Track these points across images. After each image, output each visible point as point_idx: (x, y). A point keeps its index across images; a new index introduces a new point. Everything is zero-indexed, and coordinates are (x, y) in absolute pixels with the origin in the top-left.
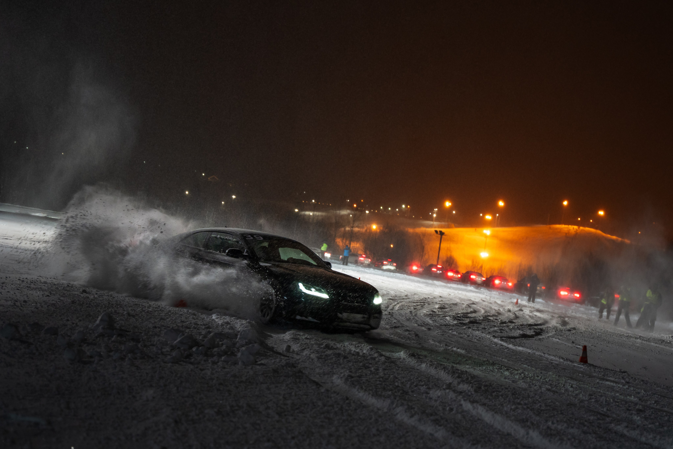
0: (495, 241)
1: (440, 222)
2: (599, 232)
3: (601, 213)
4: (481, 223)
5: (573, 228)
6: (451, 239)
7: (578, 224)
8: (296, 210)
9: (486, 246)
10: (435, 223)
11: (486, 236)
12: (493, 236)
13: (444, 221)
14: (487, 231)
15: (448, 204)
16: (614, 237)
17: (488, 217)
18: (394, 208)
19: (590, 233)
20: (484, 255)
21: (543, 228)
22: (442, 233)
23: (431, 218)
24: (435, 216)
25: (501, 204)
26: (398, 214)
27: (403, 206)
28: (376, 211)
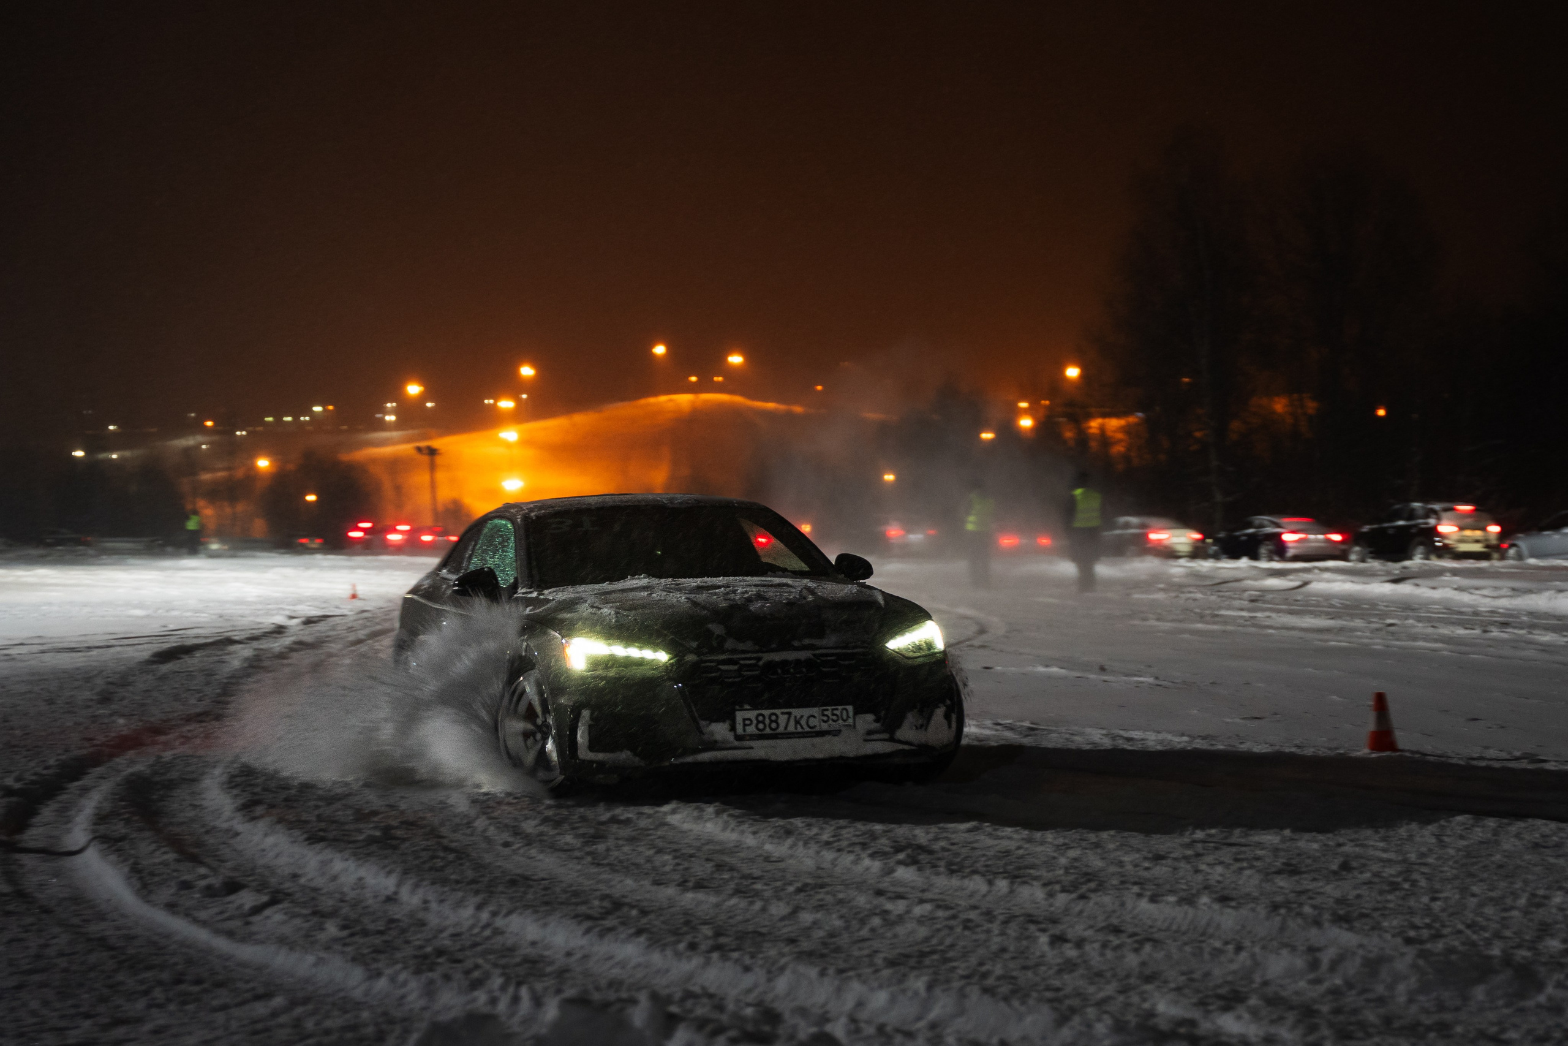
0: (530, 453)
1: (403, 430)
2: (738, 399)
3: (736, 360)
4: (492, 420)
5: (684, 400)
9: (511, 466)
10: (395, 434)
11: (508, 445)
12: (525, 442)
13: (412, 428)
14: (510, 435)
15: (414, 389)
16: (771, 405)
17: (506, 404)
18: (296, 417)
19: (721, 405)
20: (513, 484)
23: (382, 426)
24: (391, 418)
25: (527, 371)
26: (310, 428)
27: (317, 409)
28: (260, 429)
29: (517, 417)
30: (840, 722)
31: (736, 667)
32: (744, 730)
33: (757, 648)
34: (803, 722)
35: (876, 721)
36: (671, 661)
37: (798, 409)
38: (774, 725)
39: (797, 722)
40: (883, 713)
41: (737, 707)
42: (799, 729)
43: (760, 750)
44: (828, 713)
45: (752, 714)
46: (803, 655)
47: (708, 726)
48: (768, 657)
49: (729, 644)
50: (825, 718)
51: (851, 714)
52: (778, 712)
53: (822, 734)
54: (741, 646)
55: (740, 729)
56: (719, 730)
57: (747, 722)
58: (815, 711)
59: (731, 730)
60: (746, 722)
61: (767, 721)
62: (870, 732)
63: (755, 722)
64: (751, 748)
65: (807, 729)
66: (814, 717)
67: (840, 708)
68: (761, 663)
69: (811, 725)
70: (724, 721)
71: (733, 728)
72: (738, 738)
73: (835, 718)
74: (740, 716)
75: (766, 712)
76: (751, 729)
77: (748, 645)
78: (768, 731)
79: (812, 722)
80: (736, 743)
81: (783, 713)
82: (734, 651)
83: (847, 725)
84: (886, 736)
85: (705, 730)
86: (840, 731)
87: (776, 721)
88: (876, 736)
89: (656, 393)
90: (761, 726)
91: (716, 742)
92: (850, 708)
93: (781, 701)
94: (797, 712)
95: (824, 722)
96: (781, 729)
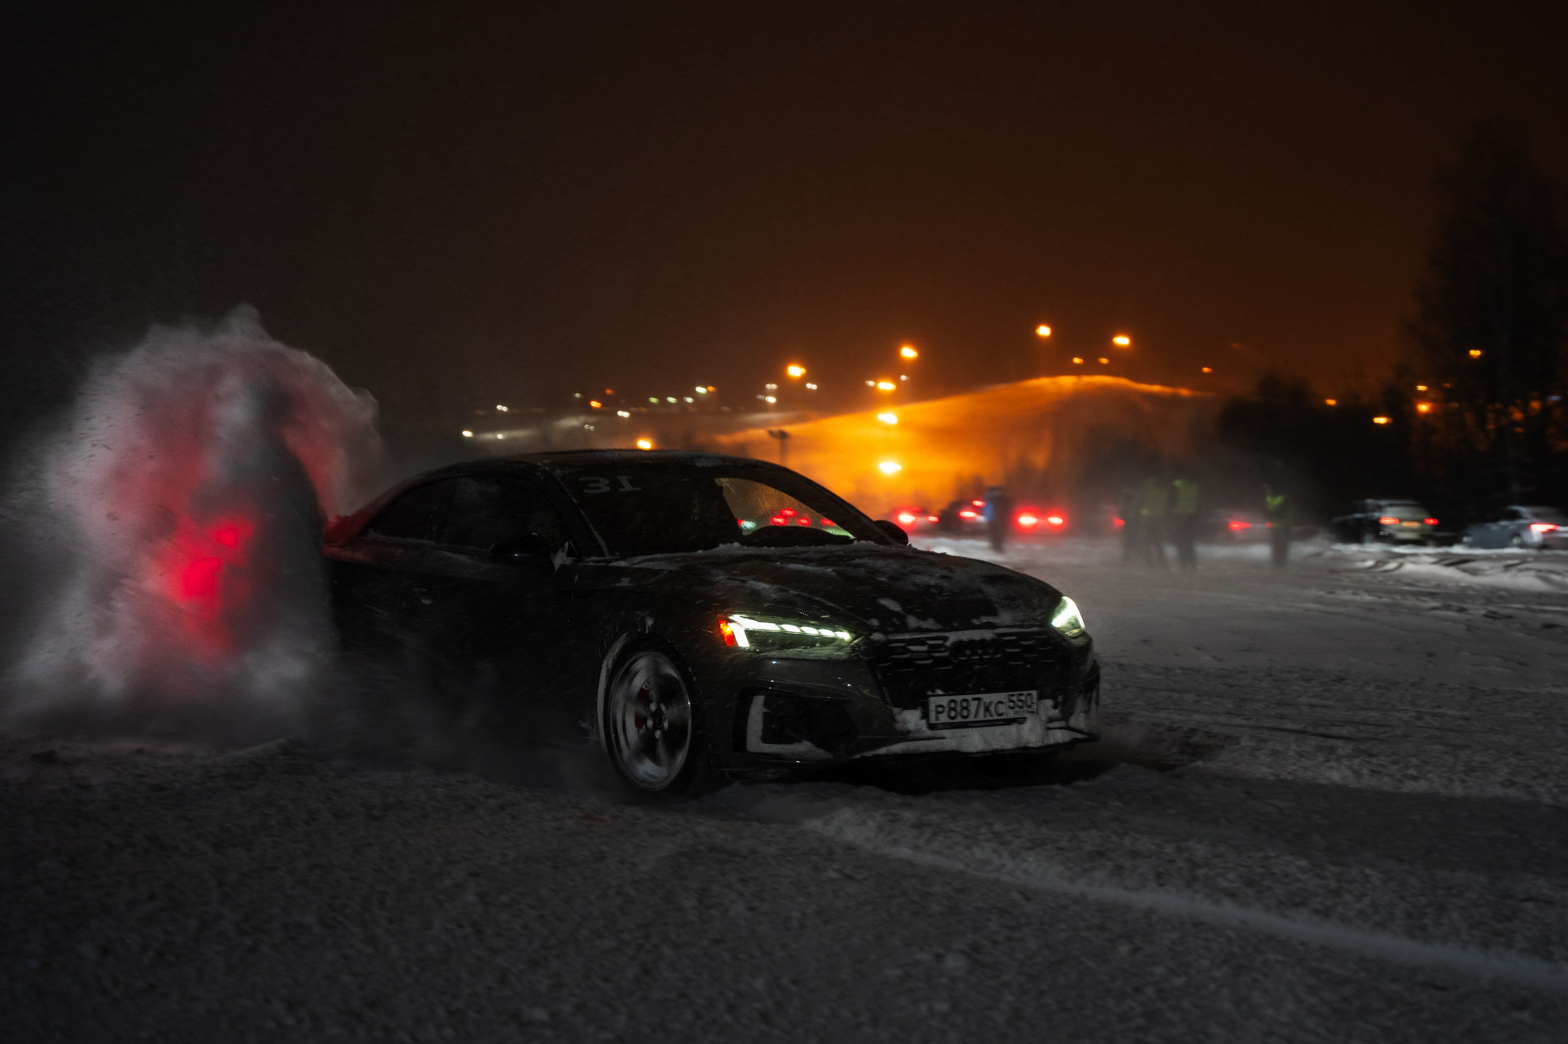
0: (911, 435)
1: (783, 411)
2: (1123, 382)
3: (1122, 341)
4: (872, 401)
5: (1067, 382)
6: (810, 445)
7: (1077, 371)
8: (467, 434)
9: (889, 448)
10: (774, 416)
11: (887, 428)
12: (903, 425)
13: (792, 409)
14: (888, 417)
15: (795, 371)
16: (1156, 388)
17: (886, 386)
18: (680, 397)
19: (1104, 389)
20: (889, 468)
21: (1004, 390)
22: (783, 435)
23: (764, 407)
24: (771, 400)
25: (908, 353)
26: (692, 409)
27: (700, 390)
28: (643, 410)
29: (895, 399)
30: (1025, 708)
31: (924, 648)
32: (937, 719)
33: (940, 626)
34: (992, 708)
35: (1055, 707)
36: (856, 641)
37: (1184, 392)
38: (965, 713)
39: (987, 709)
40: (1060, 698)
41: (930, 693)
42: (989, 718)
43: (951, 741)
44: (1015, 698)
45: (944, 701)
46: (988, 635)
47: (901, 713)
48: (953, 637)
49: (913, 622)
50: (1012, 704)
51: (1035, 700)
52: (969, 697)
53: (1009, 722)
54: (925, 625)
55: (933, 720)
56: (911, 719)
57: (940, 709)
58: (1002, 696)
59: (923, 718)
60: (940, 707)
61: (959, 709)
62: (1051, 720)
63: (947, 709)
64: (943, 738)
65: (996, 717)
66: (1001, 702)
67: (1025, 693)
68: (948, 643)
69: (1000, 711)
70: (915, 708)
71: (925, 716)
72: (932, 727)
73: (1020, 704)
74: (934, 702)
75: (959, 698)
76: (944, 718)
77: (929, 624)
78: (959, 719)
79: (1002, 709)
80: (929, 733)
81: (974, 699)
82: (919, 630)
83: (1030, 712)
84: (1063, 724)
85: (898, 718)
86: (1025, 719)
87: (966, 708)
88: (1056, 724)
89: (1036, 375)
90: (953, 714)
91: (909, 732)
92: (1034, 693)
93: (970, 685)
94: (987, 698)
95: (1012, 708)
96: (971, 718)
